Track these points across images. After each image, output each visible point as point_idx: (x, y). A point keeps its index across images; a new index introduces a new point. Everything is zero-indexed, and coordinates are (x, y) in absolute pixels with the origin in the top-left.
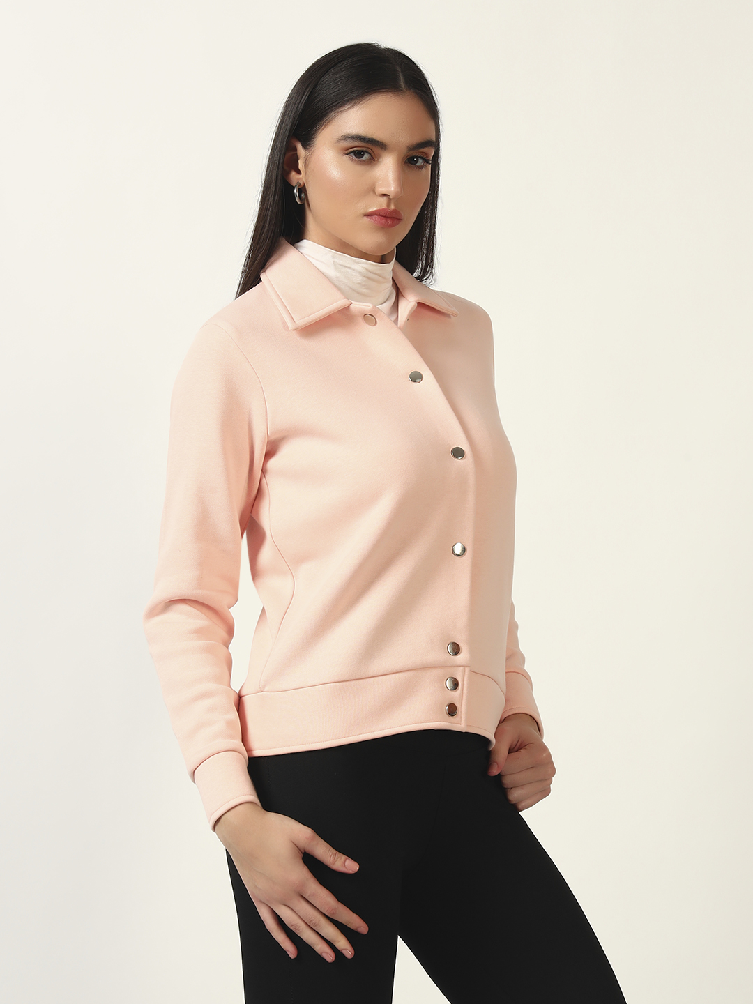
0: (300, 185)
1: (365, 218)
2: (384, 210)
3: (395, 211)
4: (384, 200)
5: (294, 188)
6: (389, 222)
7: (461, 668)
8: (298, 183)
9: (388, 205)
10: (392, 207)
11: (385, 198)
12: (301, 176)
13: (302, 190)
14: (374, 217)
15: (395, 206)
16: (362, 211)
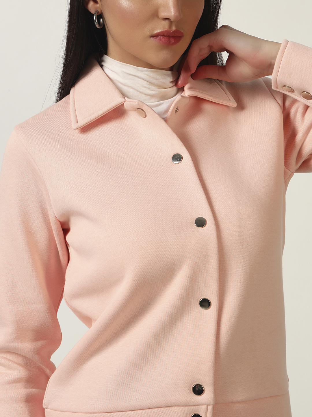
0: (98, 12)
1: (152, 38)
2: (166, 31)
3: (176, 31)
4: (166, 23)
5: (93, 15)
6: (172, 40)
7: (204, 407)
8: (97, 11)
9: (170, 26)
10: (174, 28)
11: (167, 21)
12: (98, 5)
13: (100, 16)
14: (159, 38)
15: (176, 27)
16: (149, 33)
